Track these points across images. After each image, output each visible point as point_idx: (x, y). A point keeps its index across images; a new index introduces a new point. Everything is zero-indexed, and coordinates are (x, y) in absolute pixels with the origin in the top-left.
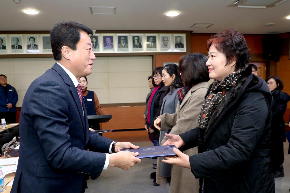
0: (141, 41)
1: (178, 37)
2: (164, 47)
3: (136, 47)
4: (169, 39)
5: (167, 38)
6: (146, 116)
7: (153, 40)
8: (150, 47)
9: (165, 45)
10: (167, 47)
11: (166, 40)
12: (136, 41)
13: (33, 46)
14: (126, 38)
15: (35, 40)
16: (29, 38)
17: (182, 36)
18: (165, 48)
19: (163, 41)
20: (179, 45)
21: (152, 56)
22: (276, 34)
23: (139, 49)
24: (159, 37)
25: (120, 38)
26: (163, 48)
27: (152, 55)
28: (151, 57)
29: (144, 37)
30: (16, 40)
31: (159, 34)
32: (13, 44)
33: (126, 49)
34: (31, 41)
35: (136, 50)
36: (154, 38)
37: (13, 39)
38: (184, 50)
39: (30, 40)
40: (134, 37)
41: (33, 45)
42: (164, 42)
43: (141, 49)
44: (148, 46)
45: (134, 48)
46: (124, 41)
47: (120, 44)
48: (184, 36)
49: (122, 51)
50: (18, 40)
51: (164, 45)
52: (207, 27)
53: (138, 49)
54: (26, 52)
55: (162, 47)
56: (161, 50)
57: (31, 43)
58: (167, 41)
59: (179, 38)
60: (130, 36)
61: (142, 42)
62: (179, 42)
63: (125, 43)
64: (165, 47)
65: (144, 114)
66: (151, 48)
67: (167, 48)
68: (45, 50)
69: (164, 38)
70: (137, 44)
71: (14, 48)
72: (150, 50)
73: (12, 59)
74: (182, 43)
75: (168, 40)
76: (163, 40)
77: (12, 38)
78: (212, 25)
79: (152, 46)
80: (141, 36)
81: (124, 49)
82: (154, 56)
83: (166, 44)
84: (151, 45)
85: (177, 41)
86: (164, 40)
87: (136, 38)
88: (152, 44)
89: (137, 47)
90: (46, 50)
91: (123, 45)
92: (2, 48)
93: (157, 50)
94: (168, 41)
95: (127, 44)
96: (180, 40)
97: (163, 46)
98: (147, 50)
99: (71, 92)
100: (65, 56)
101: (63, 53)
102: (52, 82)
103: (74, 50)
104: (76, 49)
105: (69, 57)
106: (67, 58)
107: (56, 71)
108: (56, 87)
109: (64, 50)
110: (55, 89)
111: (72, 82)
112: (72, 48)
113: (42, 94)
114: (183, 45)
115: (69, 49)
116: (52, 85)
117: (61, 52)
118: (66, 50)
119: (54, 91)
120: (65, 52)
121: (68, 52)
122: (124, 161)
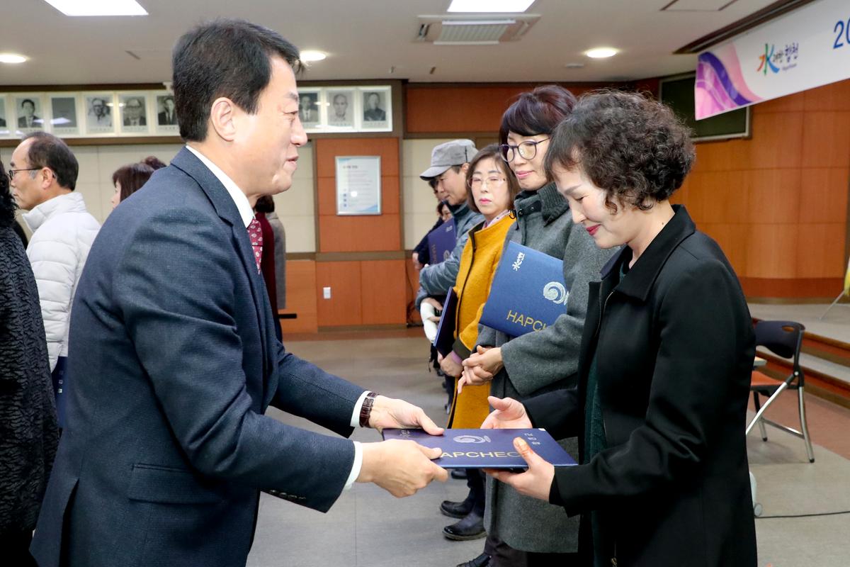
1: (372, 93)
2: (336, 120)
4: (348, 101)
5: (345, 97)
7: (311, 102)
9: (340, 114)
10: (344, 119)
11: (342, 104)
13: (30, 120)
15: (36, 106)
16: (21, 101)
18: (339, 122)
19: (334, 105)
20: (373, 113)
22: (630, 80)
24: (324, 95)
26: (336, 123)
31: (325, 88)
34: (26, 108)
38: (387, 126)
39: (23, 105)
41: (32, 119)
42: (336, 106)
51: (337, 114)
54: (15, 135)
55: (331, 118)
57: (25, 112)
58: (343, 106)
59: (373, 98)
62: (373, 107)
64: (339, 119)
66: (306, 124)
67: (343, 122)
69: (336, 97)
74: (381, 108)
75: (346, 103)
76: (335, 102)
78: (433, 69)
79: (307, 116)
82: (313, 142)
83: (341, 112)
84: (305, 116)
85: (370, 105)
86: (338, 103)
88: (307, 114)
93: (319, 127)
96: (378, 102)
97: (336, 117)
99: (235, 242)
100: (221, 129)
101: (216, 119)
102: (192, 212)
103: (249, 112)
104: (257, 111)
105: (233, 134)
106: (227, 138)
107: (189, 175)
108: (202, 228)
109: (220, 112)
110: (199, 234)
111: (238, 211)
112: (245, 106)
113: (161, 249)
114: (384, 113)
115: (234, 108)
116: (191, 223)
117: (209, 114)
118: (226, 112)
119: (196, 240)
120: (223, 115)
121: (231, 119)
122: (401, 469)
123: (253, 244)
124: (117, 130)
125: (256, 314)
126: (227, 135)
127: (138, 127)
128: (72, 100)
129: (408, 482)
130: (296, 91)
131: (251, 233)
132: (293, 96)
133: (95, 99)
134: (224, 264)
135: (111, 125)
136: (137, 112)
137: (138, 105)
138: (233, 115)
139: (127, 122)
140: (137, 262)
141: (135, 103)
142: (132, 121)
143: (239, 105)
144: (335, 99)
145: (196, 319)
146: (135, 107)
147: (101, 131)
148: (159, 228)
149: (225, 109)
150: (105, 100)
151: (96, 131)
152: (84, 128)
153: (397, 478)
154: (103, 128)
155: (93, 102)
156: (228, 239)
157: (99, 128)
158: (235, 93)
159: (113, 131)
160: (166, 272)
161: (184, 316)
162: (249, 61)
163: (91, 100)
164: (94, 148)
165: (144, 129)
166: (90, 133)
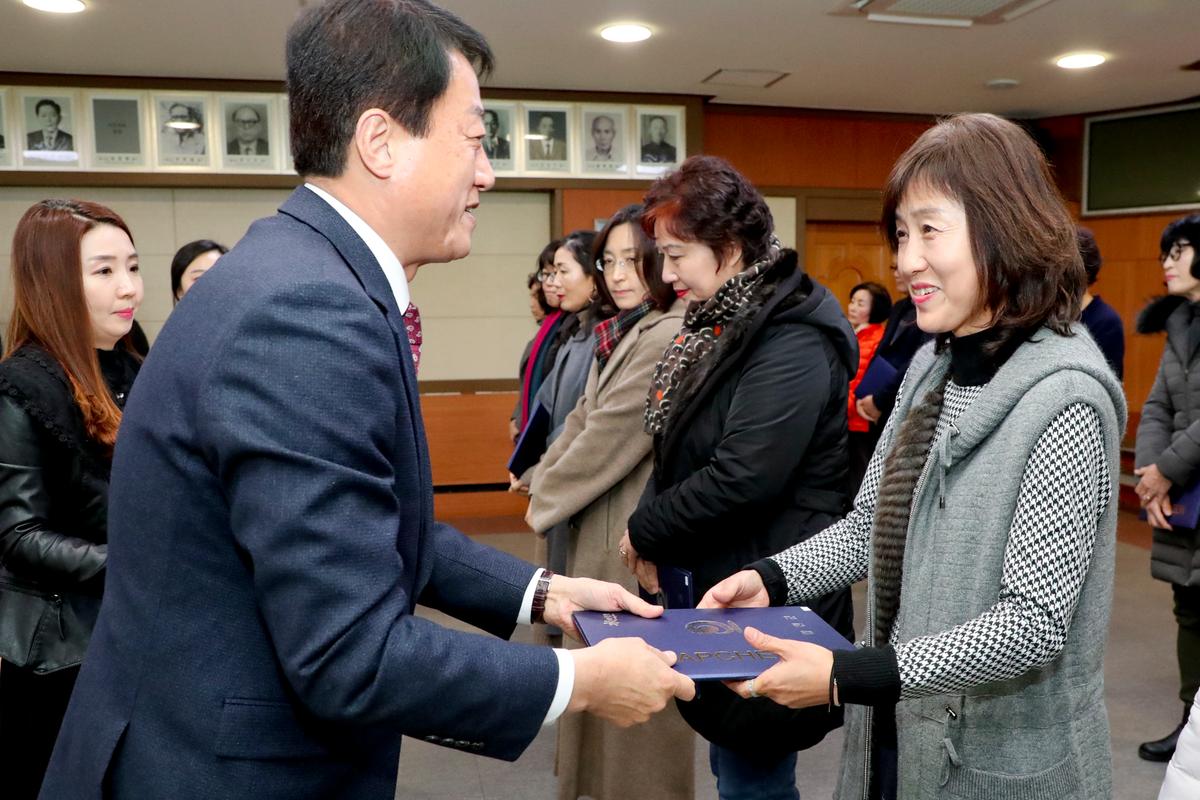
0: (505, 131)
1: (656, 117)
2: (595, 159)
4: (616, 127)
5: (611, 121)
6: (518, 428)
7: (553, 126)
8: (542, 157)
9: (603, 151)
10: (610, 157)
11: (607, 131)
13: (51, 138)
15: (63, 114)
16: (36, 102)
17: (669, 117)
18: (601, 163)
19: (593, 134)
20: (655, 150)
21: (551, 192)
23: (498, 164)
24: (577, 115)
26: (596, 163)
27: (547, 190)
28: (546, 198)
29: (516, 116)
31: (578, 104)
34: (44, 116)
36: (559, 119)
39: (37, 111)
41: (54, 135)
42: (597, 136)
43: (504, 164)
44: (535, 152)
48: (677, 114)
51: (597, 148)
52: (769, 85)
54: (21, 163)
55: (588, 156)
56: (587, 169)
57: (42, 123)
58: (610, 135)
59: (657, 123)
61: (508, 132)
62: (656, 139)
64: (600, 157)
65: (512, 419)
66: (546, 162)
67: (608, 163)
68: (103, 155)
69: (596, 120)
70: (487, 140)
72: (542, 168)
74: (669, 141)
75: (612, 131)
76: (595, 130)
78: (781, 78)
79: (548, 151)
80: (506, 113)
82: (557, 192)
83: (603, 145)
84: (545, 150)
85: (650, 136)
86: (599, 131)
87: (486, 118)
88: (548, 146)
89: (490, 155)
90: (109, 155)
93: (568, 170)
94: (614, 133)
96: (663, 131)
97: (595, 154)
98: (529, 168)
99: (396, 340)
101: (364, 143)
103: (415, 133)
104: (428, 133)
106: (379, 172)
108: (354, 316)
110: (349, 325)
111: (391, 290)
112: (410, 122)
113: (285, 347)
114: (674, 150)
116: (336, 307)
117: (352, 135)
119: (344, 335)
122: (629, 685)
124: (216, 160)
126: (379, 169)
127: (253, 157)
128: (133, 104)
133: (175, 105)
134: (384, 376)
135: (203, 153)
136: (253, 132)
137: (255, 118)
139: (233, 148)
140: (244, 368)
141: (247, 115)
142: (243, 147)
144: (595, 126)
145: (337, 467)
146: (249, 122)
147: (185, 162)
148: (282, 314)
150: (193, 106)
151: (176, 162)
152: (153, 156)
153: (623, 699)
154: (189, 156)
155: (170, 111)
157: (181, 156)
159: (207, 164)
160: (291, 386)
162: (419, 53)
163: (169, 107)
164: (167, 193)
165: (263, 161)
166: (165, 164)
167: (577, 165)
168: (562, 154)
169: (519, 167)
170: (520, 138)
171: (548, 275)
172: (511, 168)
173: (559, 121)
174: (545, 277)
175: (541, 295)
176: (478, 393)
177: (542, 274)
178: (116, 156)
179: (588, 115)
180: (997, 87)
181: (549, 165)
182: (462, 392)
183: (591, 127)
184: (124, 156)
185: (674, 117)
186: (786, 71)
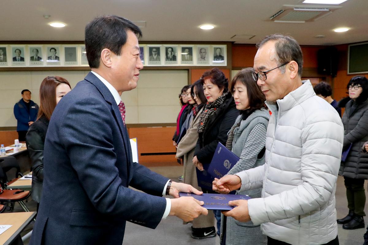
1: (218, 48)
2: (201, 60)
3: (169, 59)
4: (207, 51)
5: (205, 50)
7: (189, 51)
8: (185, 60)
9: (203, 57)
10: (205, 60)
11: (204, 53)
12: (170, 53)
14: (158, 49)
15: (57, 51)
16: (50, 49)
17: (222, 48)
18: (202, 61)
19: (200, 53)
20: (218, 57)
21: (188, 70)
23: (173, 62)
24: (195, 48)
25: (151, 49)
26: (201, 61)
27: (187, 69)
28: (187, 71)
29: (178, 48)
30: (35, 51)
31: (196, 45)
32: (32, 56)
33: (158, 62)
34: (52, 52)
35: (170, 64)
37: (32, 50)
38: (224, 64)
39: (50, 51)
40: (167, 49)
41: (55, 57)
42: (201, 54)
44: (183, 58)
45: (167, 61)
46: (156, 53)
47: (151, 56)
48: (224, 47)
49: (153, 64)
50: (37, 51)
51: (201, 57)
52: (250, 39)
53: (171, 62)
55: (198, 60)
56: (198, 63)
57: (52, 54)
58: (205, 53)
59: (218, 50)
60: (163, 47)
62: (218, 54)
63: (157, 56)
64: (202, 60)
66: (186, 62)
67: (205, 61)
68: (66, 62)
69: (201, 49)
70: (170, 56)
71: (33, 60)
72: (186, 63)
73: (29, 72)
74: (222, 55)
75: (205, 52)
76: (201, 52)
77: (31, 48)
78: (253, 37)
81: (156, 62)
82: (190, 70)
84: (186, 58)
85: (217, 54)
86: (202, 53)
87: (170, 50)
89: (171, 60)
90: (68, 62)
91: (155, 57)
92: (19, 60)
93: (193, 63)
94: (206, 53)
95: (159, 56)
96: (220, 52)
97: (201, 59)
98: (182, 63)
99: (113, 112)
100: (106, 62)
101: (103, 58)
102: (92, 99)
103: (117, 55)
104: (121, 54)
105: (111, 64)
106: (108, 66)
107: (92, 83)
108: (97, 106)
109: (105, 55)
110: (96, 109)
111: (114, 98)
112: (116, 52)
113: (80, 116)
114: (223, 57)
115: (111, 53)
116: (92, 104)
117: (100, 56)
118: (107, 55)
119: (95, 112)
120: (106, 56)
121: (110, 58)
122: (187, 210)
123: (121, 112)
125: (123, 143)
126: (108, 65)
128: (75, 48)
129: (190, 215)
130: (138, 46)
131: (120, 107)
132: (137, 48)
134: (108, 122)
138: (111, 56)
140: (69, 122)
143: (113, 52)
144: (201, 51)
145: (96, 146)
148: (79, 107)
149: (107, 53)
153: (185, 213)
156: (109, 110)
158: (111, 47)
160: (82, 126)
161: (90, 145)
166: (83, 64)
167: (195, 62)
168: (191, 60)
169: (179, 63)
170: (179, 54)
171: (184, 94)
172: (177, 63)
173: (190, 50)
174: (183, 95)
175: (181, 100)
176: (167, 127)
177: (182, 94)
178: (70, 62)
179: (199, 48)
180: (318, 37)
181: (187, 62)
182: (163, 127)
183: (199, 51)
184: (72, 62)
185: (223, 48)
186: (254, 35)
